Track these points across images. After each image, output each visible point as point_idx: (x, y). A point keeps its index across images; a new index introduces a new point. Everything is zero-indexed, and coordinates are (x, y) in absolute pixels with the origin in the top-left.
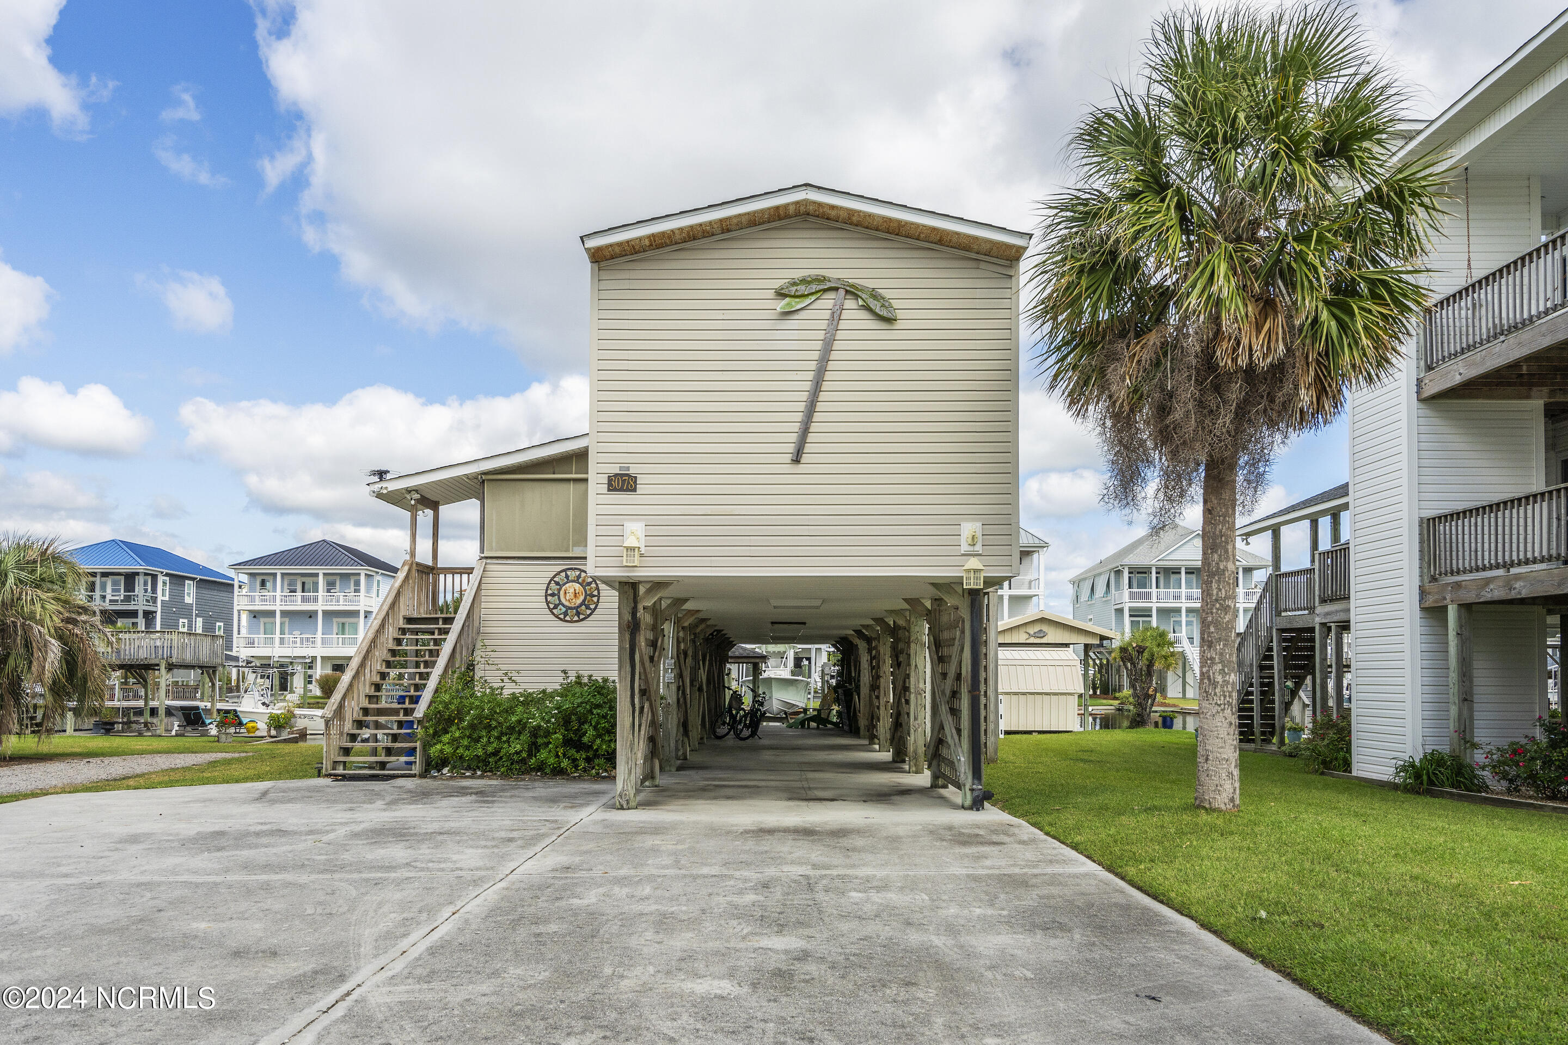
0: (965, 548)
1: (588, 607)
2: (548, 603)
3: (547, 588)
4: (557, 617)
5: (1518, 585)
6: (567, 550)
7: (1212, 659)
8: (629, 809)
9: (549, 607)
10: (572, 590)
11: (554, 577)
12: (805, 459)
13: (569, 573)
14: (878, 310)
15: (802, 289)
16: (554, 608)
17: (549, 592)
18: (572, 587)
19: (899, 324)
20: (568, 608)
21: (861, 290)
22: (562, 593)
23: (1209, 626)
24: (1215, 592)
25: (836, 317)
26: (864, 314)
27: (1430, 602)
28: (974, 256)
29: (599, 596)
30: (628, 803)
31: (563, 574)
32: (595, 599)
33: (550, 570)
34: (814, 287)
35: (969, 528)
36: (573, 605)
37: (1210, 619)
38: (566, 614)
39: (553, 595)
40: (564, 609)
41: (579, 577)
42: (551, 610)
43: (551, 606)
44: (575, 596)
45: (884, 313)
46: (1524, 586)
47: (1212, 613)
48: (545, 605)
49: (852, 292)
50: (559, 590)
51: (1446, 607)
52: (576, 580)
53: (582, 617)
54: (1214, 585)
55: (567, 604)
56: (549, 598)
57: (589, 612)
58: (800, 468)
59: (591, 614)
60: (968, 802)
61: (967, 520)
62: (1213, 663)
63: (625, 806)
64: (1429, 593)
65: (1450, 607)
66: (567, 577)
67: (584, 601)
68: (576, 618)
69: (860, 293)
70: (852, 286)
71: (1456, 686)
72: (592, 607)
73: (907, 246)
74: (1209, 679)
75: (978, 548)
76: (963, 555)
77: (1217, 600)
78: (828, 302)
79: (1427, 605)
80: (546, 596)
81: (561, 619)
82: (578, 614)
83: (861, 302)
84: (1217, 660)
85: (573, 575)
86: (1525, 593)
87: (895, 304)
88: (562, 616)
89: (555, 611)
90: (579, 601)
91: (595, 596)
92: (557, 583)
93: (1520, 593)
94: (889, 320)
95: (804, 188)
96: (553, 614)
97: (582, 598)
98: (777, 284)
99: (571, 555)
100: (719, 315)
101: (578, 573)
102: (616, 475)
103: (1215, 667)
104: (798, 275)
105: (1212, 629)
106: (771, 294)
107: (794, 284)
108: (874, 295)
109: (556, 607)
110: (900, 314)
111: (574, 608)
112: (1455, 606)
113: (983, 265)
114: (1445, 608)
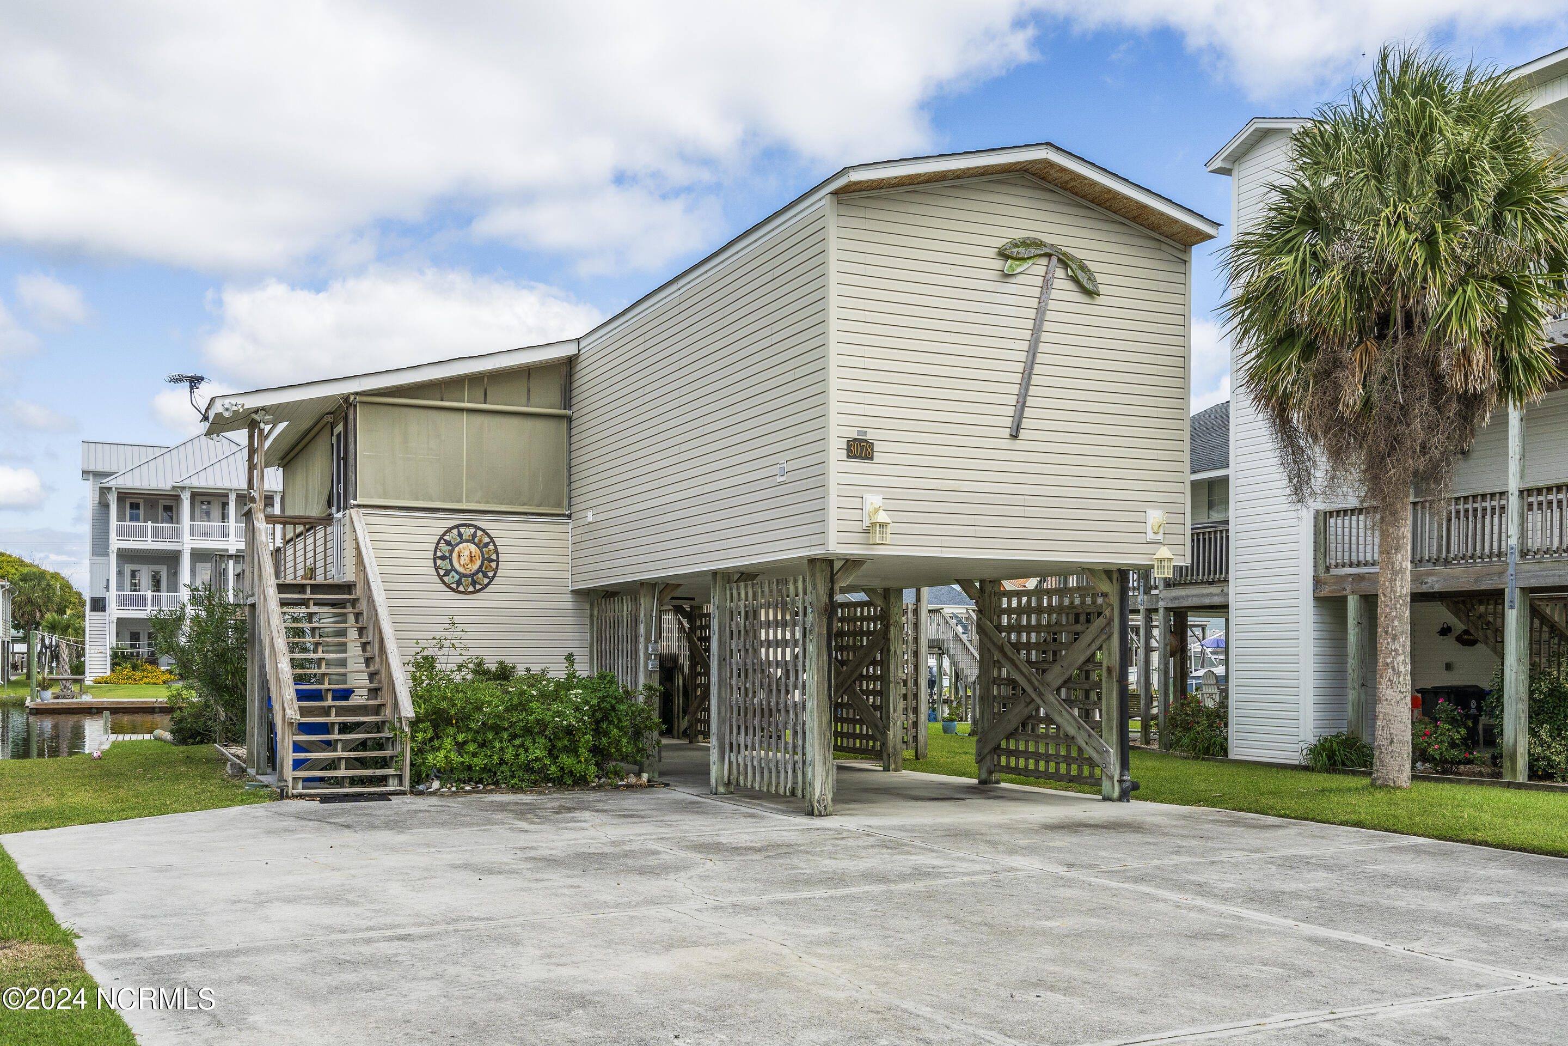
0: (1150, 536)
1: (485, 576)
2: (437, 568)
3: (436, 548)
4: (448, 586)
5: (1430, 580)
6: (460, 501)
7: (1396, 650)
8: (827, 815)
9: (438, 574)
10: (467, 553)
11: (444, 534)
12: (1023, 434)
13: (462, 530)
14: (1085, 283)
15: (1023, 252)
16: (445, 575)
17: (439, 554)
18: (467, 549)
19: (1100, 300)
20: (463, 576)
21: (1072, 260)
22: (455, 555)
23: (1393, 620)
24: (1399, 589)
25: (1046, 285)
26: (1070, 285)
27: (1326, 591)
28: (1157, 236)
29: (497, 561)
30: (826, 809)
31: (455, 531)
32: (494, 565)
33: (438, 525)
34: (1033, 251)
35: (1155, 516)
36: (468, 572)
37: (1394, 614)
38: (459, 583)
39: (443, 558)
40: (457, 577)
41: (474, 535)
42: (441, 577)
43: (442, 572)
44: (471, 561)
45: (1089, 286)
46: (1437, 581)
47: (1396, 609)
48: (433, 571)
49: (1064, 261)
50: (451, 552)
51: (1346, 597)
52: (472, 540)
53: (478, 587)
54: (1398, 583)
55: (461, 570)
56: (439, 562)
57: (486, 581)
58: (1018, 444)
59: (489, 584)
60: (1116, 794)
61: (1154, 508)
62: (1397, 654)
63: (823, 813)
64: (1325, 583)
65: (1350, 598)
66: (460, 535)
67: (481, 566)
68: (471, 589)
69: (1070, 263)
70: (1065, 254)
71: (1356, 672)
72: (491, 574)
73: (1104, 218)
74: (1393, 669)
75: (1160, 536)
76: (1148, 543)
77: (1400, 596)
78: (1039, 267)
79: (1322, 594)
80: (435, 559)
81: (453, 590)
82: (474, 583)
83: (1070, 273)
84: (1401, 652)
85: (466, 532)
86: (1437, 588)
87: (1099, 278)
88: (454, 586)
89: (446, 579)
90: (475, 567)
91: (493, 561)
92: (448, 543)
93: (1432, 587)
94: (1091, 294)
95: (1045, 147)
96: (444, 582)
97: (479, 563)
98: (1000, 243)
99: (464, 507)
100: (947, 269)
101: (473, 531)
102: (855, 440)
103: (1399, 658)
104: (1019, 235)
105: (1396, 623)
106: (992, 252)
107: (1016, 245)
108: (1083, 268)
109: (447, 573)
110: (1102, 289)
111: (470, 576)
112: (1357, 597)
113: (1164, 247)
114: (1344, 600)
